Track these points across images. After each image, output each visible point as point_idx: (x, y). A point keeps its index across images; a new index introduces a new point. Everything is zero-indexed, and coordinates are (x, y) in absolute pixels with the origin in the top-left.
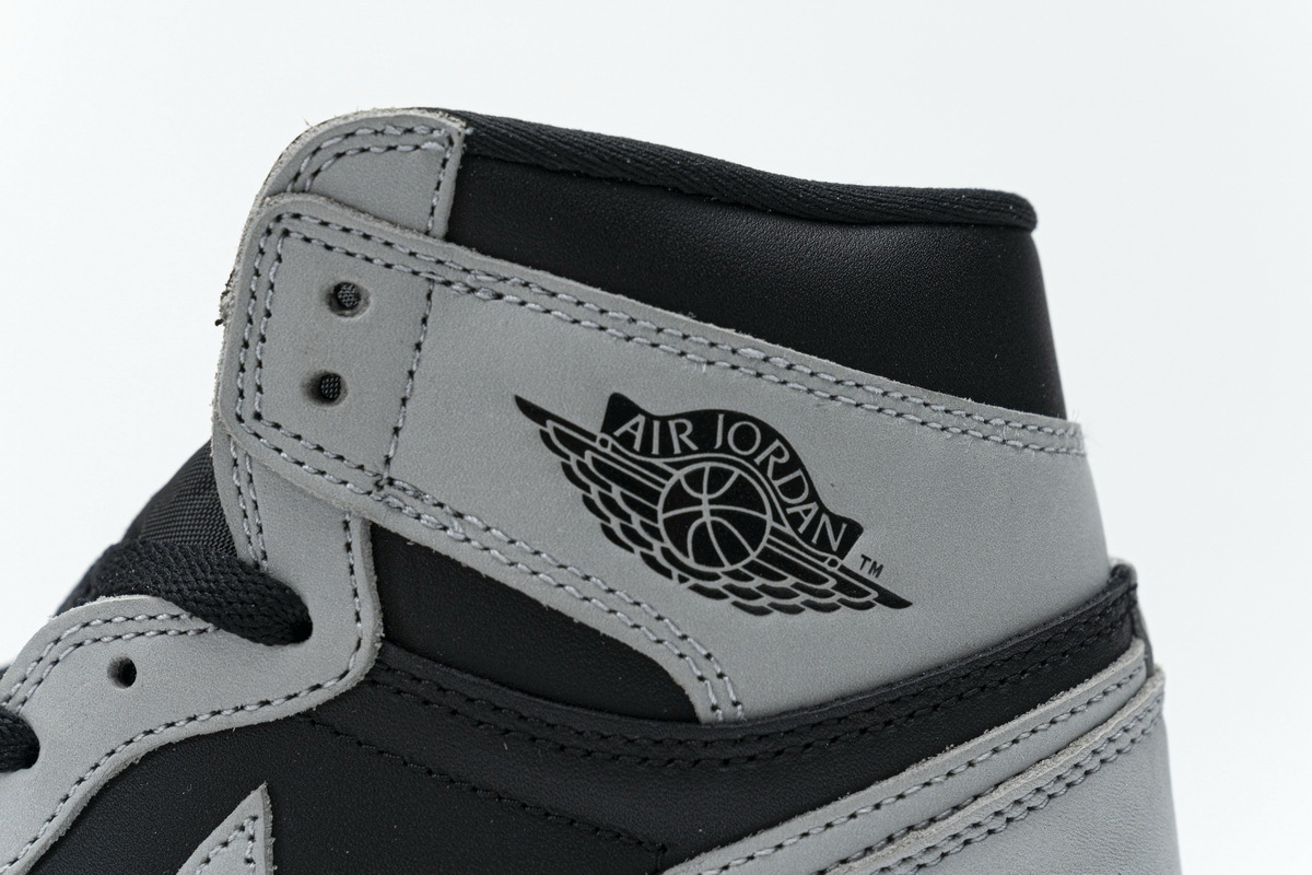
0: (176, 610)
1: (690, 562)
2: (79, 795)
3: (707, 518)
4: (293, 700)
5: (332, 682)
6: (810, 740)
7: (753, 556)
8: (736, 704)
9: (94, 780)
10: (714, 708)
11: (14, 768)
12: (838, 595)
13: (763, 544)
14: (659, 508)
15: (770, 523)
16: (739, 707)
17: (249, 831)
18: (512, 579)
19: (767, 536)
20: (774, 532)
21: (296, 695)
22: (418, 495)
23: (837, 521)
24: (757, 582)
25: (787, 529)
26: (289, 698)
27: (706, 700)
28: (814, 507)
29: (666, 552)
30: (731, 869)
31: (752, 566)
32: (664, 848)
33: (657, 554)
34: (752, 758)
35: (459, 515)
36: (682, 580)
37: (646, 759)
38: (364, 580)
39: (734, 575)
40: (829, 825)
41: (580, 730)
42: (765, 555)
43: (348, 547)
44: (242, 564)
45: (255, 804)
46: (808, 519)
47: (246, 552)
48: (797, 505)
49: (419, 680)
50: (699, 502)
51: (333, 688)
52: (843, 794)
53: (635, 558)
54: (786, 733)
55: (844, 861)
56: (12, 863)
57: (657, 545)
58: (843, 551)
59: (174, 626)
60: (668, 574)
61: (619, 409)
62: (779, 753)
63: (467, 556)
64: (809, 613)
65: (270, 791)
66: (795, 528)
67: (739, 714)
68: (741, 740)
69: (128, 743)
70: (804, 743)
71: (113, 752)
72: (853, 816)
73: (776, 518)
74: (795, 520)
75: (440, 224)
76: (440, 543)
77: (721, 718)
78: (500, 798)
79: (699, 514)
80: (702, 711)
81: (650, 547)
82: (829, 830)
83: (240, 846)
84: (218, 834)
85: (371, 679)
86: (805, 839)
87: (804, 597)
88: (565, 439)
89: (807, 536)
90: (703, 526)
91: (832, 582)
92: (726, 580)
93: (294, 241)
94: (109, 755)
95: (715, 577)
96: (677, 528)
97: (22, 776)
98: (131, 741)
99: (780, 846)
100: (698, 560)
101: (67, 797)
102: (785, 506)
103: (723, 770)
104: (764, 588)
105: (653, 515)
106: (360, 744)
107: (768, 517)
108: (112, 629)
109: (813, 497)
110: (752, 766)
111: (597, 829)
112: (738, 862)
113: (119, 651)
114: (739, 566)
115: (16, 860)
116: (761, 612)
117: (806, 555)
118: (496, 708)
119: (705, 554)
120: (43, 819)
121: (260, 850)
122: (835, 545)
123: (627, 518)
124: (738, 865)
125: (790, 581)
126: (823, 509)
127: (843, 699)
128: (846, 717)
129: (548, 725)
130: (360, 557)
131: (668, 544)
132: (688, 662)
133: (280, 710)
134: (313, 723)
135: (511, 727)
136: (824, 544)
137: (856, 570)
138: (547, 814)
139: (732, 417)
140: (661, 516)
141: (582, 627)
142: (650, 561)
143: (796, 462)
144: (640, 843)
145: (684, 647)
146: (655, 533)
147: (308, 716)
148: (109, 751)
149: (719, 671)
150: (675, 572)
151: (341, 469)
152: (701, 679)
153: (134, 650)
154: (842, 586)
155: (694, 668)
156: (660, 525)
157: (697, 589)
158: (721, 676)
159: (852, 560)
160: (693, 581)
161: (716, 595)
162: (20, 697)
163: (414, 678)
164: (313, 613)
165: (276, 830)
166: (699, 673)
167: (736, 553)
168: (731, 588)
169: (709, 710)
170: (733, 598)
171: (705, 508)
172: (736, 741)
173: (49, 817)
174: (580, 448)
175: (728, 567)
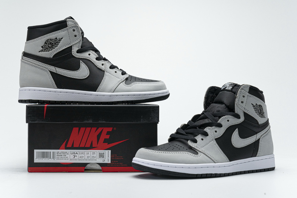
0: (232, 116)
9: (227, 128)
19: (262, 113)
22: (246, 109)
26: (239, 122)
32: (257, 133)
35: (248, 111)
37: (256, 127)
38: (243, 115)
41: (254, 125)
43: (242, 113)
45: (237, 129)
47: (236, 113)
51: (242, 122)
55: (264, 134)
57: (258, 113)
59: (232, 118)
60: (258, 115)
61: (256, 104)
63: (249, 114)
65: (238, 128)
67: (260, 124)
75: (248, 92)
76: (247, 113)
79: (259, 111)
84: (235, 131)
85: (244, 121)
88: (254, 106)
93: (241, 93)
97: (222, 128)
98: (229, 125)
101: (225, 129)
110: (261, 127)
113: (228, 119)
116: (261, 118)
120: (224, 131)
121: (238, 132)
123: (256, 111)
132: (259, 121)
138: (252, 130)
139: (261, 105)
143: (262, 108)
147: (239, 124)
148: (227, 126)
151: (243, 108)
154: (264, 116)
161: (260, 116)
162: (221, 122)
163: (246, 121)
164: (240, 117)
167: (260, 114)
174: (254, 107)
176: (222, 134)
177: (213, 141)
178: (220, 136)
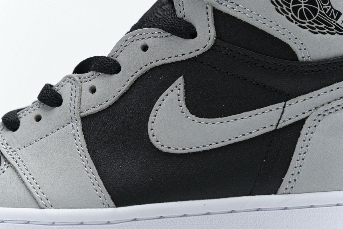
0: (160, 30)
1: (298, 18)
2: (132, 80)
3: (303, 7)
4: (191, 54)
5: (202, 49)
6: (328, 67)
7: (314, 18)
8: (309, 57)
9: (136, 76)
10: (303, 58)
11: (114, 73)
12: (335, 31)
13: (317, 15)
14: (291, 4)
15: (319, 10)
16: (310, 58)
17: (179, 87)
18: (252, 22)
19: (318, 13)
20: (320, 12)
21: (192, 52)
22: (226, 0)
23: (336, 11)
24: (315, 25)
25: (323, 12)
26: (190, 53)
27: (301, 55)
28: (330, 7)
29: (292, 16)
30: (306, 100)
31: (314, 21)
32: (288, 95)
33: (290, 16)
34: (312, 71)
35: (238, 5)
36: (296, 23)
37: (285, 70)
38: (211, 22)
39: (309, 23)
40: (332, 90)
41: (268, 61)
42: (317, 18)
43: (207, 13)
44: (178, 18)
45: (181, 80)
46: (328, 10)
47: (179, 15)
48: (326, 6)
49: (225, 48)
50: (301, 3)
51: (202, 50)
52: (335, 83)
53: (284, 17)
54: (322, 65)
55: (335, 100)
56: (114, 97)
57: (290, 14)
58: (337, 19)
59: (160, 35)
60: (292, 21)
62: (320, 70)
63: (239, 16)
64: (328, 35)
65: (184, 77)
66: (325, 12)
67: (310, 59)
68: (310, 66)
69: (146, 66)
70: (326, 68)
71: (142, 68)
72: (338, 88)
73: (321, 9)
74: (325, 10)
76: (232, 13)
77: (305, 60)
78: (246, 80)
79: (301, 6)
80: (300, 58)
81: (288, 14)
82: (332, 91)
83: (176, 91)
84: (170, 88)
85: (212, 48)
86: (325, 93)
87: (327, 30)
89: (328, 14)
90: (302, 9)
91: (334, 27)
92: (307, 24)
94: (140, 69)
95: (304, 23)
96: (295, 10)
97: (116, 75)
98: (147, 65)
99: (319, 95)
100: (300, 18)
101: (129, 80)
102: (323, 6)
103: (305, 74)
104: (317, 27)
105: (289, 6)
106: (208, 65)
107: (318, 8)
108: (142, 37)
109: (330, 4)
110: (312, 73)
111: (271, 89)
112: (308, 98)
113: (143, 42)
114: (311, 21)
115: (115, 96)
116: (316, 33)
117: (327, 19)
118: (246, 56)
119: (302, 17)
120: (122, 86)
121: (182, 92)
122: (335, 17)
123: (282, 6)
124: (308, 99)
125: (323, 26)
126: (332, 8)
127: (336, 57)
128: (337, 62)
129: (260, 60)
130: (211, 16)
131: (293, 14)
132: (297, 45)
133: (187, 56)
134: (196, 60)
135: (250, 61)
136: (332, 17)
137: (340, 24)
138: (258, 84)
140: (291, 6)
141: (269, 35)
142: (288, 18)
144: (282, 93)
145: (296, 41)
146: (289, 11)
147: (194, 59)
148: (141, 68)
149: (305, 48)
150: (294, 21)
152: (300, 49)
153: (148, 42)
154: (336, 28)
155: (299, 46)
156: (291, 9)
157: (300, 26)
158: (305, 49)
159: (339, 22)
160: (299, 24)
161: (304, 28)
162: (116, 55)
163: (224, 48)
164: (198, 31)
165: (185, 88)
166: (300, 48)
167: (310, 17)
168: (308, 26)
169: (302, 58)
170: (309, 29)
171: (303, 5)
172: (309, 66)
173: (124, 85)
175: (308, 21)
176: (112, 100)
177: (71, 125)
178: (105, 105)
